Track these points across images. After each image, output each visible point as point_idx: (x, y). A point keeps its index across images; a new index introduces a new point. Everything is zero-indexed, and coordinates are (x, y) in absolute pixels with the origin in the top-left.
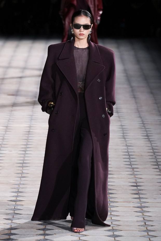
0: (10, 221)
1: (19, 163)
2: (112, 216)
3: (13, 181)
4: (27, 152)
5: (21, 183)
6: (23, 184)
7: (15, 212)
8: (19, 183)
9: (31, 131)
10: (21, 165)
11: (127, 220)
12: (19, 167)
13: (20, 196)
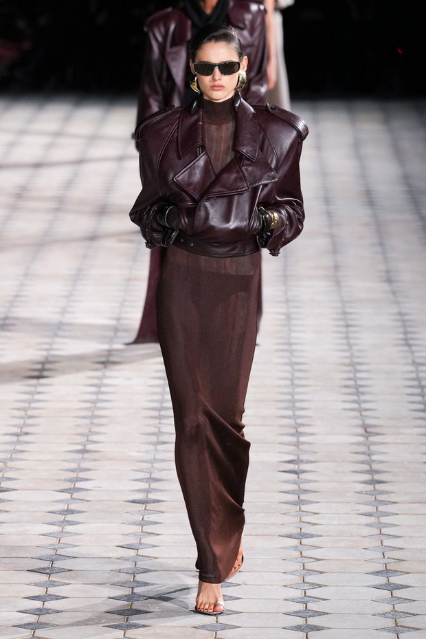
0: (132, 553)
2: (383, 537)
3: (138, 452)
5: (158, 456)
6: (163, 461)
7: (144, 530)
8: (152, 457)
10: (156, 413)
11: (419, 546)
12: (152, 417)
13: (156, 490)
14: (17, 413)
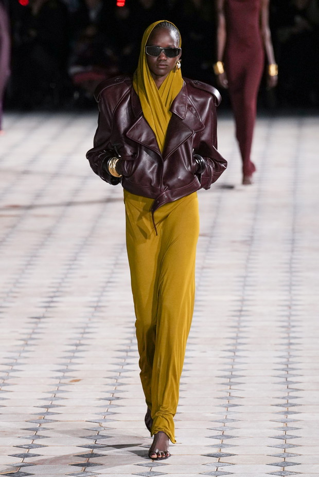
1: (222, 377)
3: (212, 413)
4: (237, 354)
5: (229, 417)
6: (233, 420)
8: (225, 418)
9: (244, 308)
10: (227, 381)
12: (223, 384)
13: (228, 445)
14: (110, 381)
